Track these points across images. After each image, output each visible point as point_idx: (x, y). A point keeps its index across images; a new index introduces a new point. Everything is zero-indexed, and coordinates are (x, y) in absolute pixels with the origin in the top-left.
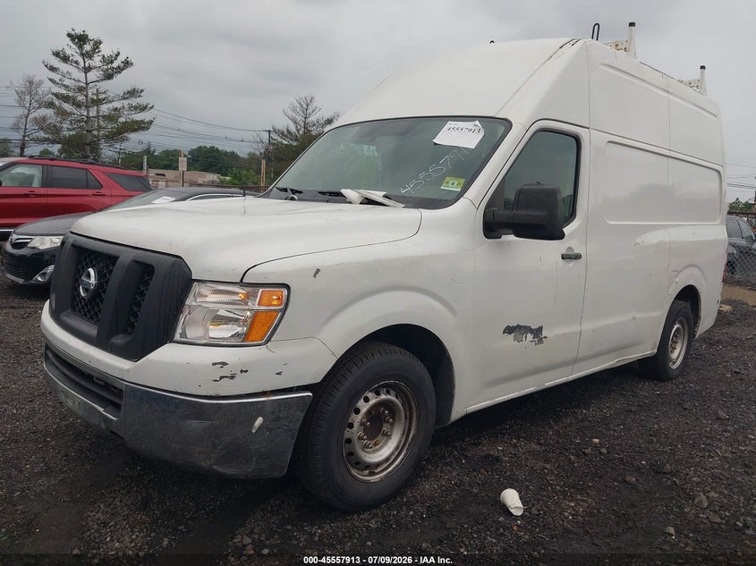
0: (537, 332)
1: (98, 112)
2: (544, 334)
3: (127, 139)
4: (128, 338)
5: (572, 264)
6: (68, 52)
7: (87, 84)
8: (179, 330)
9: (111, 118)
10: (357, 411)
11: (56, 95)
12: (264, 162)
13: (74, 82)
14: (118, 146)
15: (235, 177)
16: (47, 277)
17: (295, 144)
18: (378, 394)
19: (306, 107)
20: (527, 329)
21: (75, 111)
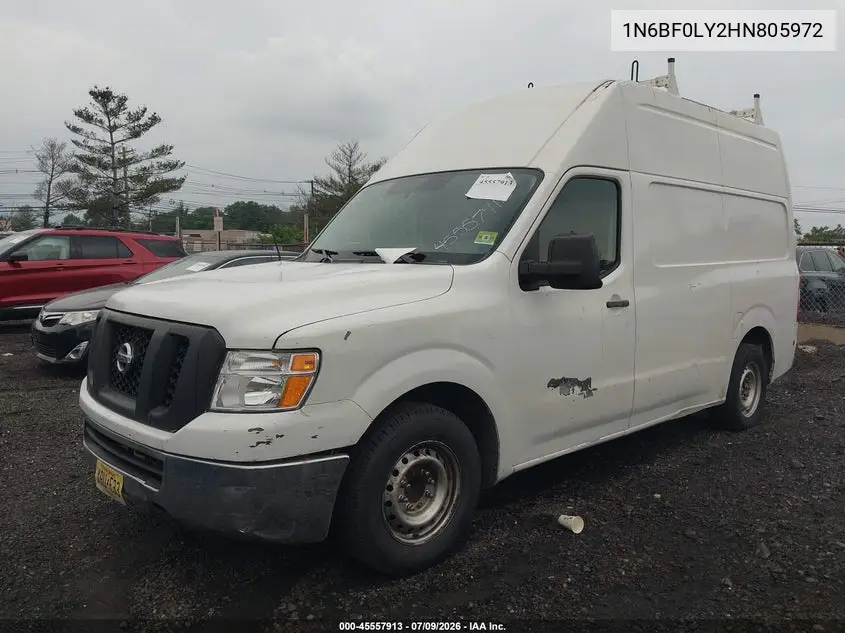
0: (586, 385)
1: (125, 172)
2: (593, 386)
3: (158, 200)
4: (167, 411)
5: (620, 311)
6: (91, 111)
7: (113, 144)
8: (215, 399)
9: (139, 179)
10: (396, 473)
11: (81, 158)
12: (306, 217)
13: (98, 143)
14: (148, 208)
15: (276, 234)
16: (80, 355)
17: (340, 194)
18: (417, 455)
19: (350, 155)
20: (575, 382)
21: (102, 174)
